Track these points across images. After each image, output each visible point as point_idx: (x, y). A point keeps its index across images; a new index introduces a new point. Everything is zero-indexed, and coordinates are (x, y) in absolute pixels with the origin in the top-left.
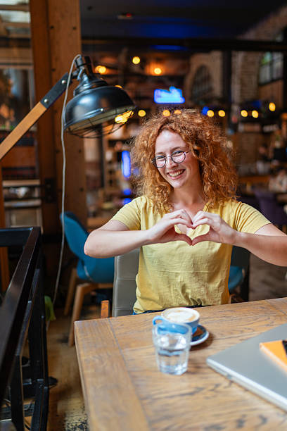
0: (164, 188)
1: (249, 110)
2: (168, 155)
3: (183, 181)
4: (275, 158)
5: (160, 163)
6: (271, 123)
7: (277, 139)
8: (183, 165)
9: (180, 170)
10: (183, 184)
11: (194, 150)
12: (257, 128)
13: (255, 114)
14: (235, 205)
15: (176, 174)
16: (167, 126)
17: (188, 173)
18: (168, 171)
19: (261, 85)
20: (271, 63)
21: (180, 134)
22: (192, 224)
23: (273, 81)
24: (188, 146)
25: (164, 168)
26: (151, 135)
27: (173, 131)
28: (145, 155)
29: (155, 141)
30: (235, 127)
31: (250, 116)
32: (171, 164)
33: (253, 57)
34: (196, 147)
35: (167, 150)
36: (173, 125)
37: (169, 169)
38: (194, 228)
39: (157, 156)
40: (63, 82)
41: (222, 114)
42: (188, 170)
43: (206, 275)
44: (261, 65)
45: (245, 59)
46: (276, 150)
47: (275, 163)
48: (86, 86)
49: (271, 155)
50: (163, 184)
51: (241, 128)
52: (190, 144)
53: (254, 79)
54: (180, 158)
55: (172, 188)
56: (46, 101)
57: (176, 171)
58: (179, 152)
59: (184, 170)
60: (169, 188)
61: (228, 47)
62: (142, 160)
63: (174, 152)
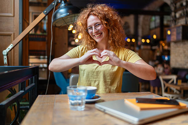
0: (92, 42)
1: (146, 39)
2: (93, 27)
3: (101, 39)
4: (157, 60)
5: (90, 31)
6: (155, 45)
7: (158, 52)
8: (101, 31)
9: (100, 33)
10: (102, 40)
11: (105, 23)
12: (149, 47)
13: (148, 41)
14: (125, 50)
15: (98, 36)
16: (92, 13)
17: (104, 34)
18: (94, 34)
19: (150, 30)
20: (155, 21)
21: (98, 16)
22: (101, 55)
23: (156, 28)
24: (102, 22)
25: (92, 33)
26: (85, 18)
27: (95, 15)
28: (82, 28)
29: (87, 21)
30: (139, 47)
31: (146, 42)
32: (95, 31)
33: (147, 17)
34: (105, 22)
35: (92, 24)
36: (94, 12)
37: (94, 33)
38: (102, 58)
39: (88, 28)
40: (53, 4)
41: (133, 40)
42: (103, 33)
43: (109, 82)
44: (150, 21)
45: (144, 19)
46: (157, 57)
47: (157, 62)
48: (63, 5)
49: (155, 58)
50: (92, 40)
51: (142, 47)
52: (103, 20)
53: (148, 27)
54: (99, 28)
55: (96, 42)
56: (45, 12)
57: (98, 34)
58: (98, 25)
59: (102, 33)
60: (95, 42)
61: (137, 13)
62: (81, 30)
63: (96, 25)
